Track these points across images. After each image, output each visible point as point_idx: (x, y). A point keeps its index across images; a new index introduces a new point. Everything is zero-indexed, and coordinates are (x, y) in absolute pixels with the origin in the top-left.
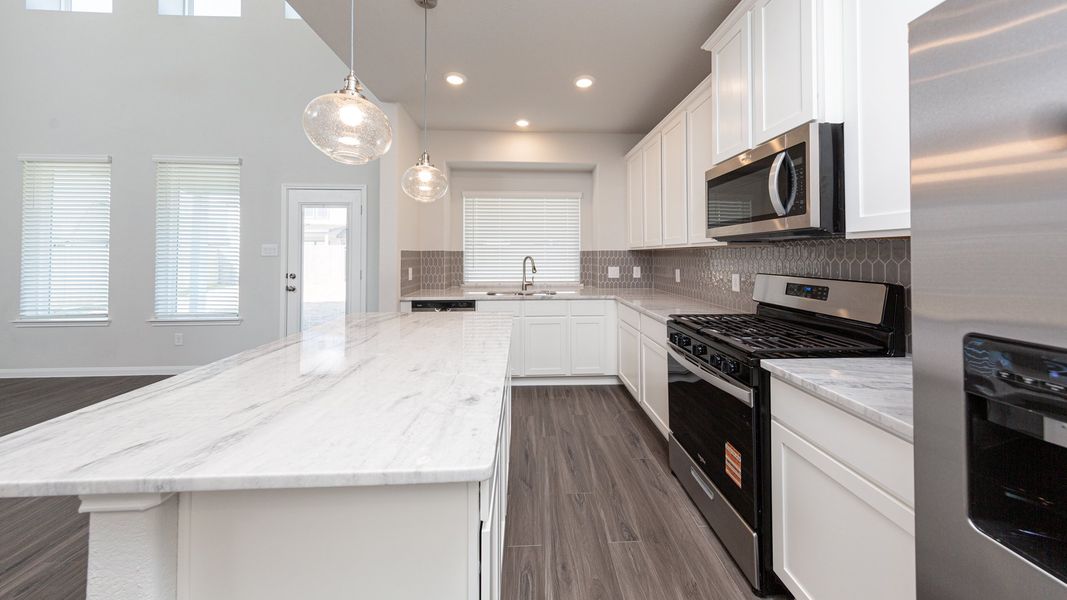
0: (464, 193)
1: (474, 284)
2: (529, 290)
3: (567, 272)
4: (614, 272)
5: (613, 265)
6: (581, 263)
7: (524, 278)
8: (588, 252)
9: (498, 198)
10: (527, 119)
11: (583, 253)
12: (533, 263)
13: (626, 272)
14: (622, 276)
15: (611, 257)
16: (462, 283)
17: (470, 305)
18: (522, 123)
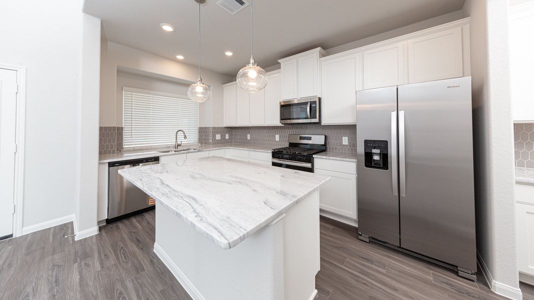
0: (124, 88)
1: (132, 149)
2: (180, 148)
3: (193, 138)
4: (218, 137)
5: (218, 134)
6: (199, 133)
7: (176, 142)
8: (202, 128)
9: (150, 94)
10: (183, 55)
11: (200, 128)
12: (184, 133)
13: (223, 136)
14: (221, 139)
15: (216, 130)
16: (122, 148)
17: (156, 159)
18: (180, 57)
